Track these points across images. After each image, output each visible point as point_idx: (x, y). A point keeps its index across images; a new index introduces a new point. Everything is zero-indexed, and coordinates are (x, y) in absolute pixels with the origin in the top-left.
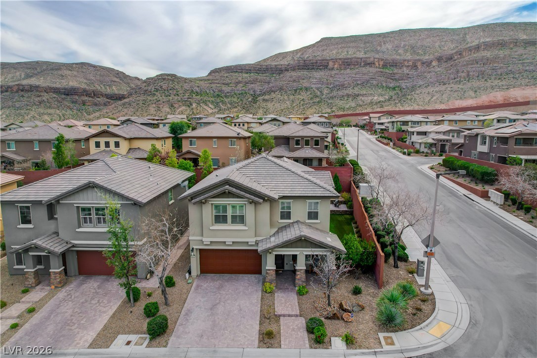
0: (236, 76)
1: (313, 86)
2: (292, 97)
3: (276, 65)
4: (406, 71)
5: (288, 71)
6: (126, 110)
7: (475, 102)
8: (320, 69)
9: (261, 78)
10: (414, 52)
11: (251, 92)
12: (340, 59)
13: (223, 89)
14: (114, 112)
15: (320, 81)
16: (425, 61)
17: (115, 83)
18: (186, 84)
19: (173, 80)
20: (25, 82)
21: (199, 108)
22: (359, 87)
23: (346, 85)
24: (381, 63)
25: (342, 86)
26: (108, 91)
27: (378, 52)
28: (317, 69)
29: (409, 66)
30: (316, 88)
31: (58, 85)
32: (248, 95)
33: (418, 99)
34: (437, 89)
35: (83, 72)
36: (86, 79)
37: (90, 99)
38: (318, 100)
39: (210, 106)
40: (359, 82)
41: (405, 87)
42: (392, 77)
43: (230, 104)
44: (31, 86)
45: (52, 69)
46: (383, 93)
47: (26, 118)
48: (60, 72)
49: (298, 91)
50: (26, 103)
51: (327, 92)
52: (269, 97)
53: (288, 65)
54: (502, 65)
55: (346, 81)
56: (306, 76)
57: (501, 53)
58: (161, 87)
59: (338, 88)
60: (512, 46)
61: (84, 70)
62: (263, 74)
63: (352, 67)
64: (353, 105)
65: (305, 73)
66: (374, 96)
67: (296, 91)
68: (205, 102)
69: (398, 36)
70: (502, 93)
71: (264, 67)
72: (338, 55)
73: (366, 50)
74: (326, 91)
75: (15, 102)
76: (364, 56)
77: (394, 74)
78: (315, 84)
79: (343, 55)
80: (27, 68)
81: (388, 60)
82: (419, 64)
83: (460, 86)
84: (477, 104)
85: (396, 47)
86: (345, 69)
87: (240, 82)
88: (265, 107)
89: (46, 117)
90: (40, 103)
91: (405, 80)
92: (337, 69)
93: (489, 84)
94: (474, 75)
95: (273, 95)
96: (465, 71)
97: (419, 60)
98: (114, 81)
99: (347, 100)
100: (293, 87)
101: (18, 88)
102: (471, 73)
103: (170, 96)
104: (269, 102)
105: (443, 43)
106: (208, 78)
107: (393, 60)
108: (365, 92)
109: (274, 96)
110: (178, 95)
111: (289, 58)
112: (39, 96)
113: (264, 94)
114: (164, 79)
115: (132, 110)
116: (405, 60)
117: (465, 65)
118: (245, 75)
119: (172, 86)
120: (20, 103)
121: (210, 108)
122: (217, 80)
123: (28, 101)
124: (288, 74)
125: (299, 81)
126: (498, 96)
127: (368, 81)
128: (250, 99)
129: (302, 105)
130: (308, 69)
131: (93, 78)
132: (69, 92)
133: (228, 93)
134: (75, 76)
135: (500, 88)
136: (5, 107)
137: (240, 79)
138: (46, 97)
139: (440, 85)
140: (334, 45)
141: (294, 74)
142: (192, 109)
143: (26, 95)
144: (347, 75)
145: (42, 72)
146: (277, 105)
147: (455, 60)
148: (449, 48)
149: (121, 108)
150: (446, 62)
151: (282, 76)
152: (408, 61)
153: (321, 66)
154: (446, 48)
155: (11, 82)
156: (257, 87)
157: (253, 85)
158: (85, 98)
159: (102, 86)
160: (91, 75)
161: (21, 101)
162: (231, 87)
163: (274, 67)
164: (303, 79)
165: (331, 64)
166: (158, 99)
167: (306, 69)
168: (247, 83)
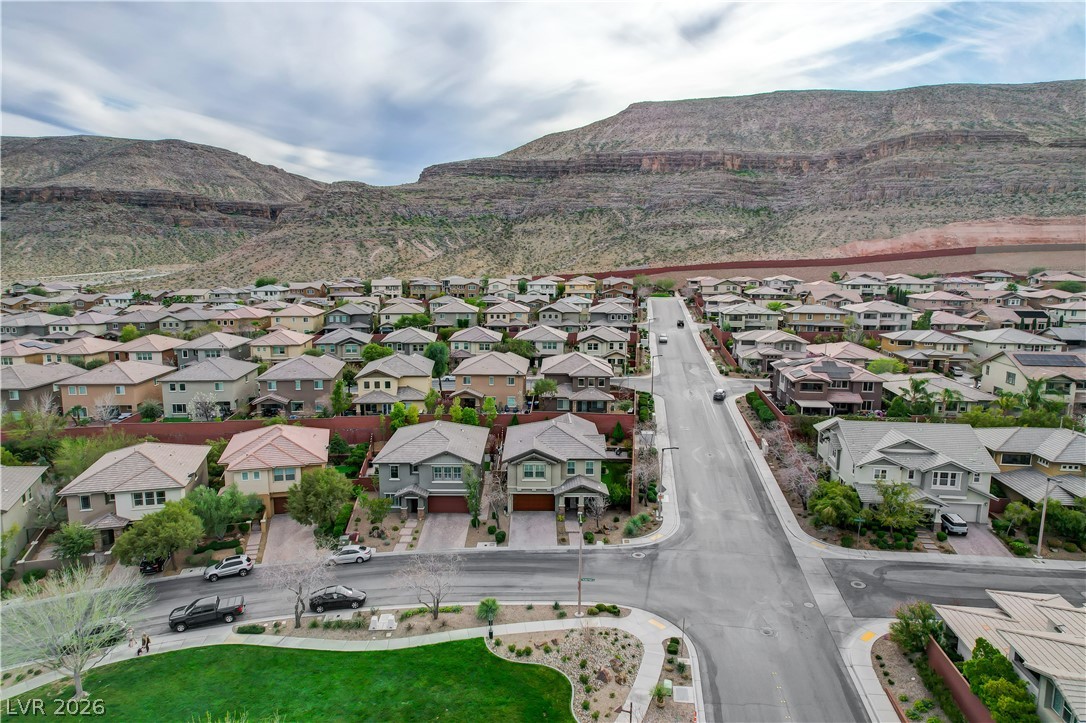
0: (472, 183)
1: (613, 205)
2: (574, 227)
3: (545, 162)
4: (781, 177)
5: (568, 173)
6: (279, 253)
7: (889, 246)
8: (625, 171)
9: (519, 186)
10: (799, 141)
11: (502, 215)
12: (662, 154)
13: (451, 209)
14: (259, 256)
15: (626, 196)
16: (816, 159)
17: (234, 181)
18: (384, 202)
19: (360, 196)
20: (64, 182)
21: (409, 249)
22: (695, 209)
23: (672, 207)
24: (737, 162)
25: (666, 208)
26: (222, 196)
27: (731, 138)
28: (621, 171)
29: (786, 168)
30: (618, 209)
31: (126, 188)
32: (496, 221)
33: (796, 235)
34: (830, 218)
35: (170, 159)
36: (178, 173)
37: (189, 213)
38: (620, 234)
39: (429, 243)
40: (694, 201)
41: (777, 209)
42: (754, 190)
43: (465, 240)
44: (76, 190)
45: (112, 155)
46: (737, 221)
47: (71, 252)
48: (127, 161)
49: (586, 215)
50: (69, 223)
51: (638, 217)
52: (533, 225)
53: (568, 162)
54: (939, 179)
55: (673, 197)
56: (600, 185)
57: (940, 156)
58: (340, 209)
59: (658, 210)
60: (959, 143)
61: (173, 156)
62: (521, 178)
63: (685, 169)
64: (683, 244)
65: (597, 179)
66: (721, 228)
67: (582, 214)
68: (419, 237)
69: (772, 106)
70: (935, 230)
71: (523, 165)
72: (660, 143)
73: (711, 132)
74: (636, 216)
75: (48, 221)
76: (706, 149)
77: (759, 184)
78: (617, 201)
79: (668, 147)
80: (64, 152)
81: (749, 157)
82: (804, 165)
83: (869, 215)
84: (892, 249)
85: (768, 128)
86: (672, 172)
87: (480, 196)
88: (527, 246)
89: (108, 251)
90: (95, 223)
91: (777, 195)
92: (658, 173)
93: (914, 213)
94: (892, 195)
95: (540, 222)
96: (878, 187)
97: (805, 158)
98: (231, 177)
99: (673, 234)
100: (578, 208)
101: (52, 194)
102: (887, 192)
103: (356, 226)
104: (535, 236)
105: (850, 124)
106: (418, 187)
107: (758, 156)
108: (704, 221)
109: (543, 224)
110: (370, 223)
111: (570, 145)
112: (93, 210)
113: (524, 219)
114: (344, 193)
115: (292, 253)
116: (779, 158)
117: (878, 176)
118: (489, 181)
119: (359, 206)
120: (57, 223)
121: (429, 247)
122: (438, 190)
123: (71, 220)
124: (568, 180)
125: (588, 196)
126: (927, 236)
127: (710, 199)
128: (499, 230)
129: (594, 244)
130: (605, 171)
131: (190, 171)
132: (149, 201)
134: (157, 168)
135: (933, 221)
136: (29, 232)
137: (480, 189)
138: (105, 210)
139: (836, 209)
140: (653, 121)
141: (579, 181)
142: (398, 251)
143: (68, 208)
144: (678, 184)
145: (92, 159)
146: (549, 243)
147: (866, 162)
148: (859, 136)
149: (269, 248)
150: (851, 163)
151: (556, 183)
152: (786, 158)
153: (628, 166)
154: (854, 134)
155: (36, 180)
156: (511, 205)
157: (504, 201)
158: (179, 212)
159: (208, 187)
160: (187, 164)
161: (59, 220)
162: (465, 205)
163: (542, 164)
164: (596, 192)
165: (646, 163)
166: (336, 233)
167: (601, 171)
168: (493, 198)
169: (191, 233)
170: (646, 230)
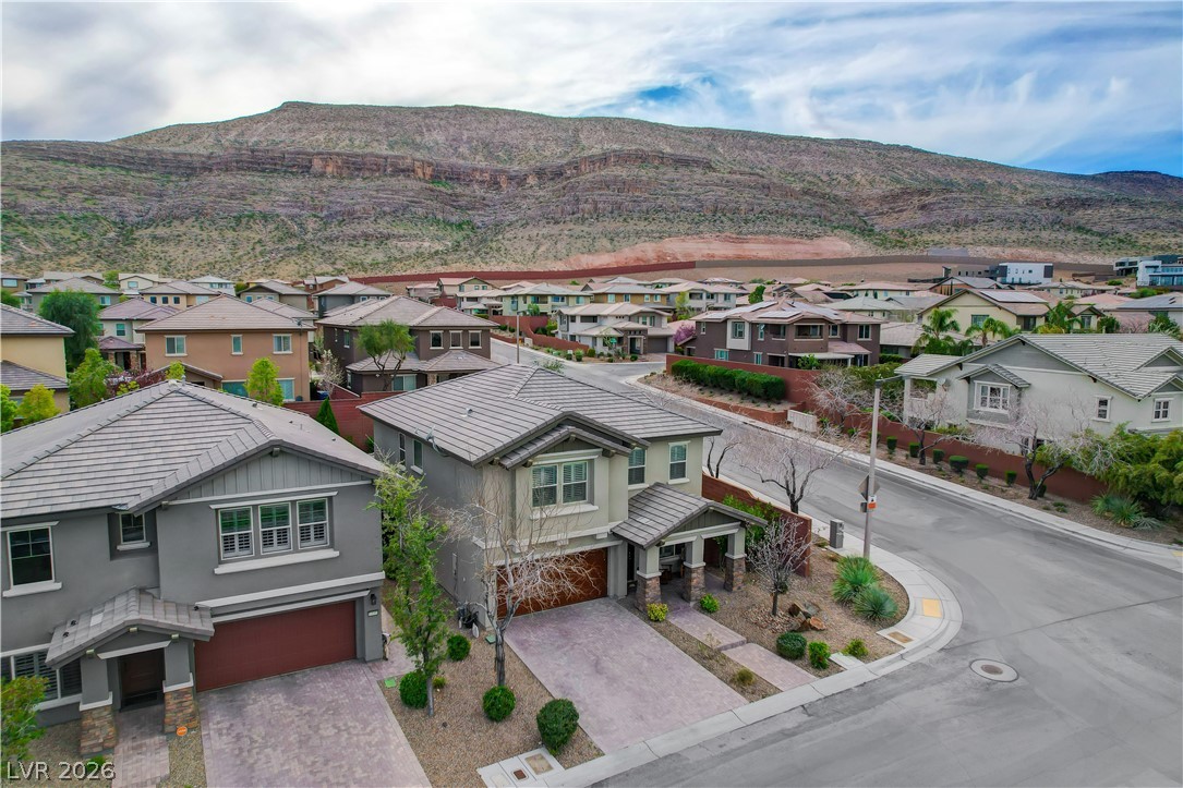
0: (58, 170)
1: (279, 210)
2: (230, 234)
3: (174, 154)
4: (479, 191)
5: (211, 170)
7: (614, 260)
8: (291, 173)
9: (137, 181)
10: (490, 156)
11: (113, 216)
12: (338, 154)
15: (296, 200)
16: (514, 174)
22: (388, 218)
23: (359, 214)
24: (429, 171)
25: (349, 216)
27: (417, 147)
28: (285, 172)
29: (483, 182)
32: (105, 223)
33: (512, 249)
34: (545, 231)
38: (296, 243)
40: (387, 209)
41: (480, 225)
42: (452, 201)
43: (53, 244)
46: (440, 234)
49: (244, 221)
51: (316, 226)
52: (168, 230)
53: (209, 158)
54: (647, 195)
55: (359, 204)
56: (258, 186)
57: (645, 173)
59: (341, 218)
60: (656, 163)
62: (140, 171)
63: (367, 174)
64: (380, 257)
65: (257, 179)
66: (423, 240)
67: (238, 219)
69: (455, 119)
70: (654, 245)
71: (141, 155)
72: (331, 144)
73: (390, 139)
76: (391, 153)
77: (457, 196)
78: (284, 206)
79: (343, 146)
81: (441, 166)
82: (502, 179)
83: (585, 228)
84: (617, 262)
85: (454, 140)
86: (352, 177)
87: (74, 188)
91: (478, 209)
92: (333, 177)
93: (631, 227)
94: (604, 209)
95: (178, 227)
96: (590, 200)
97: (503, 171)
99: (365, 245)
100: (232, 212)
102: (600, 205)
104: (172, 243)
105: (541, 143)
107: (452, 167)
108: (402, 232)
109: (182, 229)
111: (208, 141)
113: (152, 222)
116: (475, 170)
117: (588, 190)
118: (88, 171)
124: (214, 179)
125: (244, 199)
126: (648, 250)
127: (406, 208)
128: (112, 235)
129: (261, 253)
130: (263, 171)
133: (39, 213)
135: (650, 236)
137: (73, 179)
139: (548, 223)
140: (317, 122)
141: (227, 179)
144: (358, 191)
146: (195, 252)
147: (569, 178)
148: (553, 154)
150: (552, 179)
151: (195, 181)
152: (482, 171)
153: (294, 166)
154: (547, 153)
156: (130, 206)
157: (115, 199)
162: (49, 198)
163: (170, 157)
164: (254, 194)
165: (317, 164)
167: (257, 170)
168: (96, 192)
170: (330, 240)
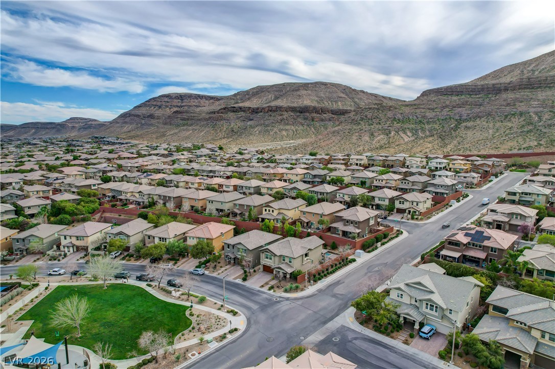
0: (444, 99)
1: (531, 110)
2: (498, 124)
3: (494, 85)
5: (507, 91)
6: (334, 138)
9: (473, 100)
11: (457, 117)
13: (427, 114)
14: (325, 139)
15: (543, 104)
17: (341, 99)
18: (390, 112)
20: (273, 104)
21: (395, 137)
26: (335, 107)
28: (545, 87)
30: (534, 112)
31: (295, 105)
32: (452, 120)
35: (315, 91)
36: (318, 97)
37: (318, 115)
39: (409, 133)
43: (429, 132)
44: (277, 107)
45: (293, 91)
47: (271, 133)
48: (298, 93)
49: (509, 117)
50: (272, 121)
52: (473, 123)
53: (509, 84)
56: (525, 97)
58: (366, 116)
61: (317, 89)
62: (476, 95)
65: (527, 93)
67: (506, 116)
68: (404, 130)
71: (479, 87)
74: (547, 117)
75: (266, 120)
78: (536, 107)
80: (277, 91)
87: (447, 106)
88: (464, 136)
89: (284, 133)
90: (281, 121)
95: (478, 122)
98: (340, 97)
100: (505, 113)
101: (269, 109)
103: (372, 125)
104: (471, 130)
106: (415, 103)
110: (380, 123)
111: (517, 72)
112: (281, 115)
113: (470, 119)
114: (370, 108)
115: (339, 138)
118: (455, 98)
119: (376, 114)
121: (408, 136)
122: (424, 104)
124: (505, 95)
125: (515, 105)
128: (452, 126)
129: (506, 135)
130: (533, 88)
131: (323, 95)
132: (303, 110)
133: (431, 118)
134: (309, 95)
136: (259, 125)
137: (448, 103)
138: (286, 115)
141: (510, 96)
142: (390, 138)
143: (273, 115)
145: (286, 93)
146: (478, 134)
149: (331, 135)
151: (497, 97)
153: (552, 83)
155: (265, 104)
156: (465, 111)
157: (460, 109)
158: (314, 115)
159: (329, 102)
160: (322, 93)
161: (269, 120)
162: (436, 112)
163: (491, 86)
164: (521, 102)
166: (362, 128)
167: (529, 88)
168: (454, 107)
169: (318, 124)
170: (550, 126)
